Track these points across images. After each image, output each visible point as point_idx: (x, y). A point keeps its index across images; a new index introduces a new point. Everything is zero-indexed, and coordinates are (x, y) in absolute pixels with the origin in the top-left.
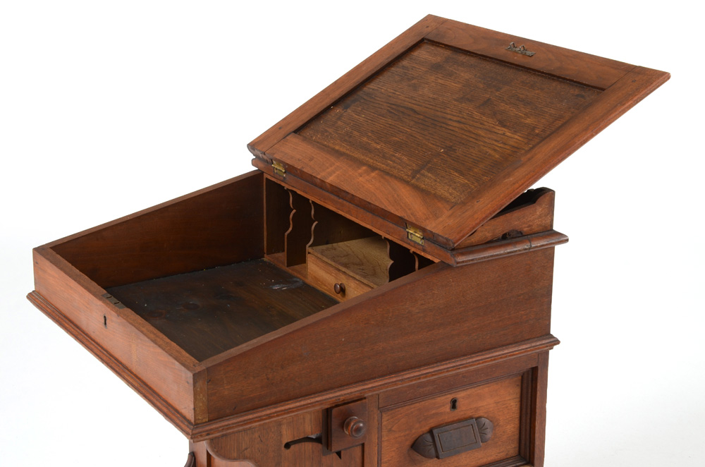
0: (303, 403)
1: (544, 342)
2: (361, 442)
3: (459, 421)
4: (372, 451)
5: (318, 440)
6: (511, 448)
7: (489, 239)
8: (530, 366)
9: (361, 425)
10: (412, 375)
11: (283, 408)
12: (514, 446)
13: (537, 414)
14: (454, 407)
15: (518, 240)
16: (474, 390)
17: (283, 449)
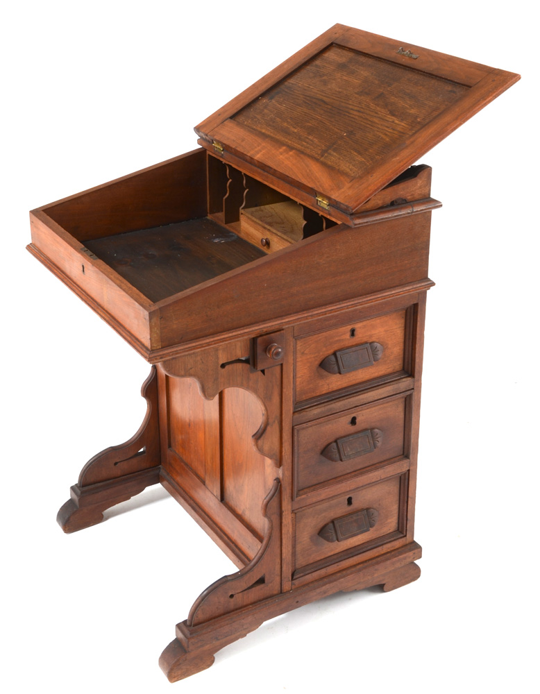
0: (234, 334)
1: (423, 284)
2: (280, 363)
3: (357, 345)
4: (289, 370)
5: (247, 361)
6: (397, 365)
7: (381, 205)
8: (412, 303)
9: (280, 350)
10: (320, 311)
11: (219, 338)
12: (399, 363)
13: (417, 339)
14: (352, 335)
15: (403, 206)
16: (368, 321)
17: (219, 368)
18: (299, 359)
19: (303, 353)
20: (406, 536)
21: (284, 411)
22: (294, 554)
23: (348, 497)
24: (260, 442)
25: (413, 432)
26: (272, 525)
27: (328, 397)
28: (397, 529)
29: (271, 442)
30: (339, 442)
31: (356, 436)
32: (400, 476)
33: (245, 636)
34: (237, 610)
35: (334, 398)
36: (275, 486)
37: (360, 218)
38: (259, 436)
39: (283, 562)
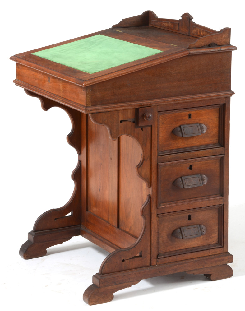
0: (127, 104)
1: (228, 92)
2: (151, 125)
5: (133, 122)
8: (222, 103)
9: (151, 115)
11: (120, 105)
12: (216, 139)
13: (226, 125)
14: (190, 117)
15: (215, 47)
16: (198, 111)
17: (119, 122)
18: (161, 126)
19: (163, 123)
20: (223, 247)
21: (152, 153)
22: (158, 243)
23: (189, 214)
24: (140, 169)
25: (225, 181)
26: (146, 222)
27: (176, 151)
28: (218, 242)
29: (146, 170)
30: (183, 178)
31: (192, 176)
32: (219, 207)
33: (131, 286)
34: (126, 270)
35: (180, 152)
36: (148, 199)
37: (192, 50)
38: (139, 166)
39: (152, 245)
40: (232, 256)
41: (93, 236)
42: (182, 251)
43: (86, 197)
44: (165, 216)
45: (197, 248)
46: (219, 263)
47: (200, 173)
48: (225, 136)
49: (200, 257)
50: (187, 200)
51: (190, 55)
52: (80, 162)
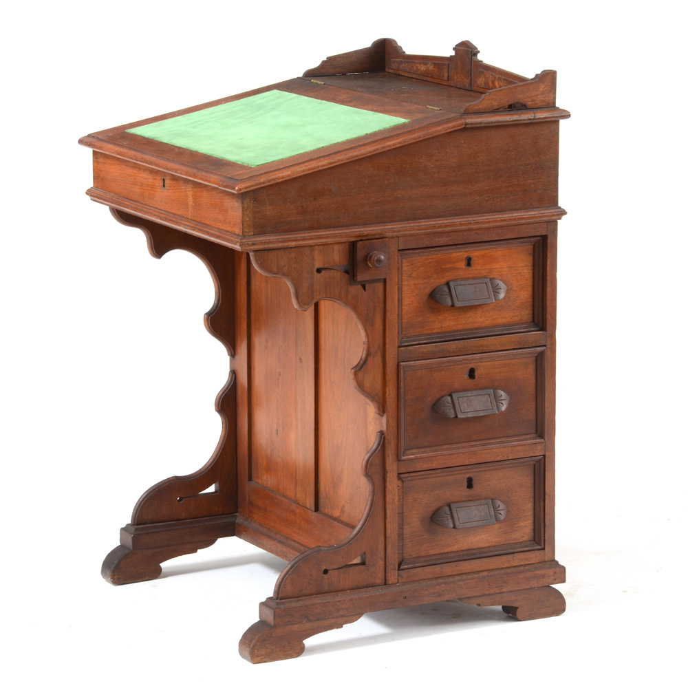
1: (552, 212)
2: (383, 278)
3: (475, 278)
4: (393, 289)
6: (524, 314)
7: (497, 107)
8: (540, 234)
9: (382, 257)
10: (428, 223)
11: (315, 234)
12: (527, 312)
13: (548, 281)
14: (469, 264)
15: (523, 111)
16: (487, 251)
17: (315, 272)
18: (405, 283)
19: (410, 276)
20: (544, 549)
21: (387, 341)
22: (401, 536)
23: (468, 476)
24: (360, 375)
25: (547, 404)
26: (374, 490)
27: (440, 337)
28: (532, 539)
29: (373, 378)
30: (455, 396)
31: (475, 393)
32: (534, 463)
33: (342, 627)
34: (331, 592)
35: (447, 339)
36: (378, 439)
37: (472, 118)
38: (359, 369)
39: (387, 541)
40: (563, 569)
41: (264, 535)
42: (453, 555)
43: (246, 451)
44: (416, 478)
45: (487, 550)
46: (534, 584)
47: (492, 386)
48: (546, 306)
49: (492, 570)
50: (464, 444)
51: (467, 129)
52: (233, 373)
